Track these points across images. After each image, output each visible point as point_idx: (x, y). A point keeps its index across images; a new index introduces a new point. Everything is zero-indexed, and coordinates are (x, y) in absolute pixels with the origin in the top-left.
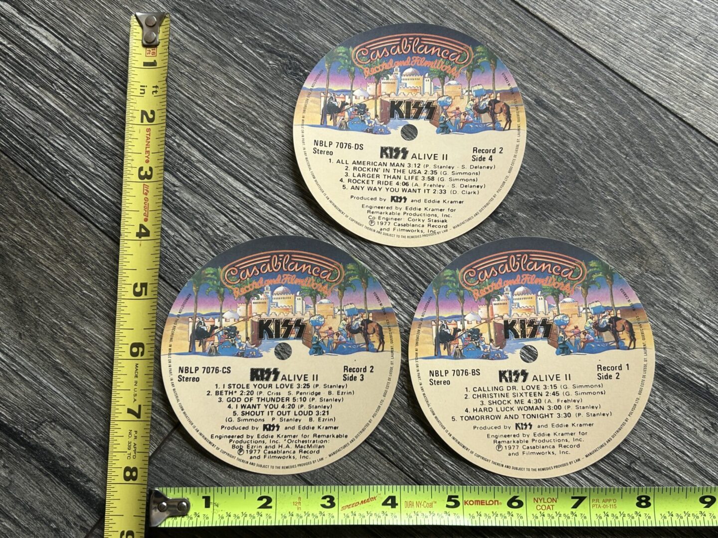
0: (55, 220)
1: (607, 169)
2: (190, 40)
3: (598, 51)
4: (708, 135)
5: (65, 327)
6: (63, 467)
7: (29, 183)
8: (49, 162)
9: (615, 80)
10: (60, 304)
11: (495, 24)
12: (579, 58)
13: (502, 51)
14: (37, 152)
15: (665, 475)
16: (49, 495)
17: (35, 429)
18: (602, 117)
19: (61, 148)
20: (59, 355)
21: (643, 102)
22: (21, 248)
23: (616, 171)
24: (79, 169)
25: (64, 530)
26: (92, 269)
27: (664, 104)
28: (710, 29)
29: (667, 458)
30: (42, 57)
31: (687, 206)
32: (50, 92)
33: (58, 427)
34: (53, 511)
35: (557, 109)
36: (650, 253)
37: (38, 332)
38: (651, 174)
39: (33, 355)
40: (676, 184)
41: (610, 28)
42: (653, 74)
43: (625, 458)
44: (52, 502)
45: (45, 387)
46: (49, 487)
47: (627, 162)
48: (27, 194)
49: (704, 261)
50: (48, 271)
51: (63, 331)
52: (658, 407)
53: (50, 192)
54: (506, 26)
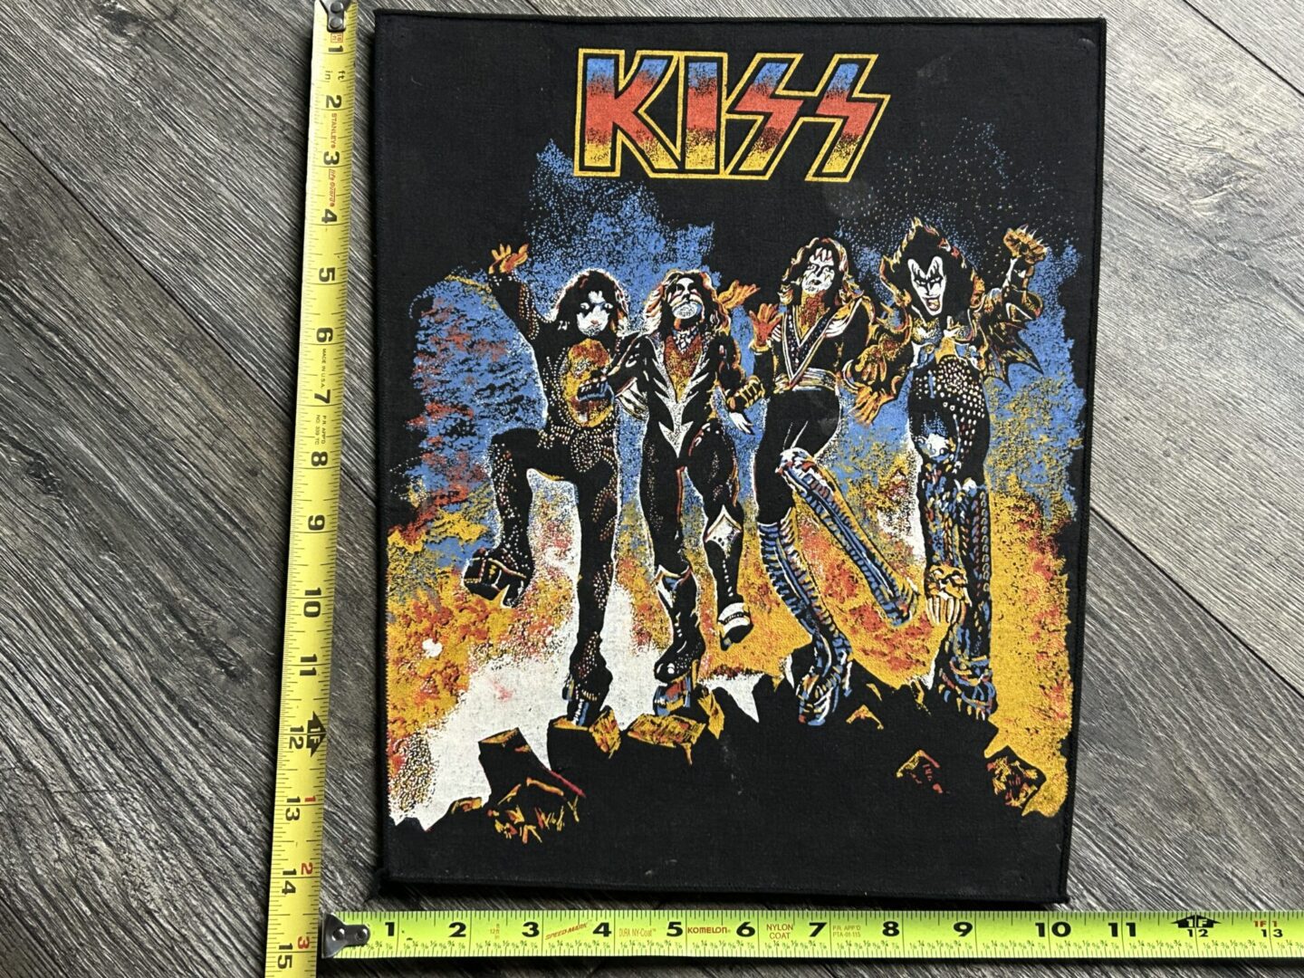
1: (1160, 699)
3: (1161, 558)
4: (1283, 675)
9: (1179, 596)
12: (1139, 563)
18: (1159, 637)
21: (1208, 626)
23: (1171, 703)
27: (1234, 631)
28: (1295, 551)
31: (1252, 757)
35: (1107, 620)
36: (1203, 807)
38: (1213, 712)
40: (1241, 728)
41: (1177, 532)
42: (1224, 594)
47: (1185, 695)
49: (1267, 825)
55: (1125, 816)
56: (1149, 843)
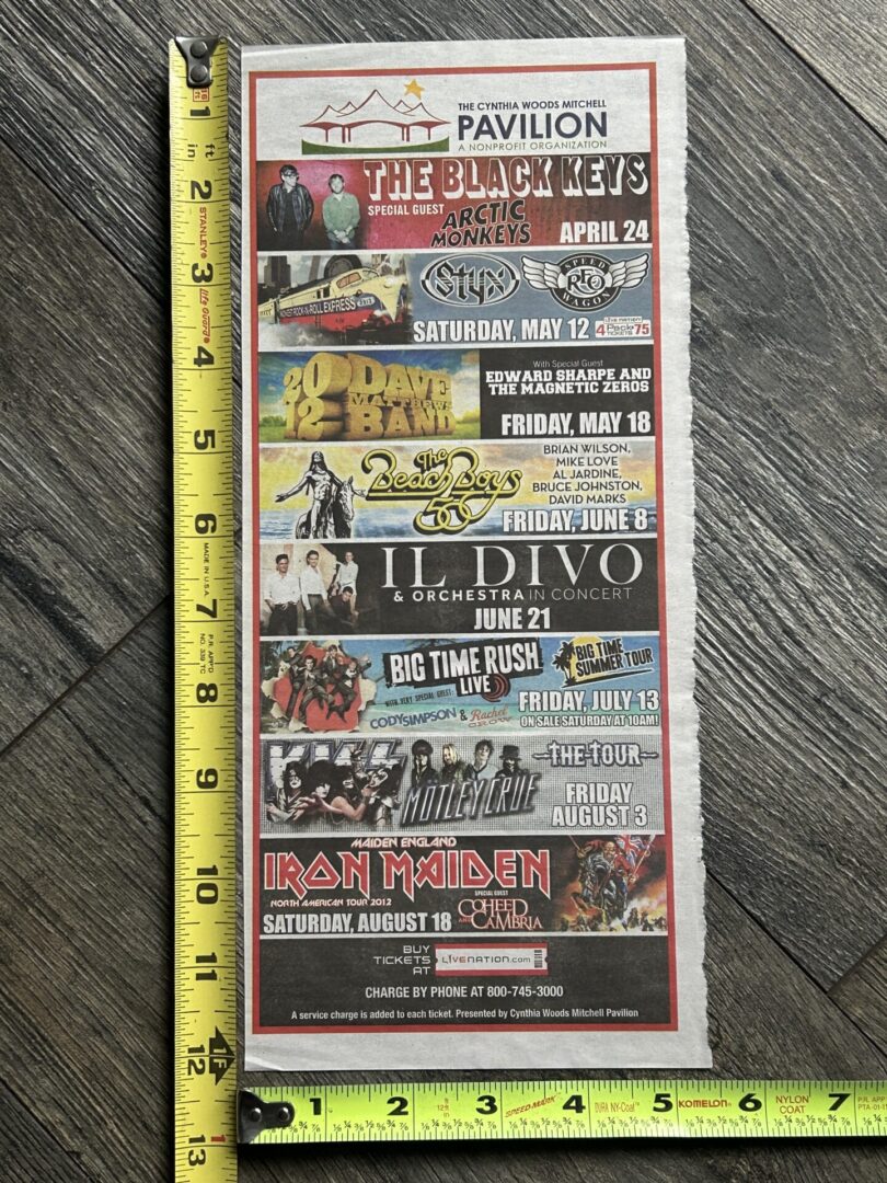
0: (69, 250)
1: (857, 284)
2: (291, 15)
3: (873, 113)
5: (68, 404)
6: (46, 594)
7: (39, 192)
8: (69, 166)
10: (65, 369)
11: (732, 52)
13: (737, 93)
14: (54, 149)
15: (867, 718)
16: (23, 629)
17: (13, 537)
18: (863, 210)
19: (89, 148)
20: (57, 440)
22: (17, 283)
23: (870, 290)
24: (111, 182)
25: (38, 678)
26: (114, 327)
29: (873, 695)
30: (75, 10)
32: (82, 64)
33: (45, 539)
34: (26, 650)
35: (802, 190)
37: (30, 405)
39: (20, 435)
43: (815, 688)
44: (26, 638)
45: (33, 482)
46: (25, 618)
48: (34, 207)
50: (53, 322)
51: (64, 407)
52: (872, 626)
53: (67, 210)
54: (748, 57)
55: (803, 423)
56: (828, 454)
